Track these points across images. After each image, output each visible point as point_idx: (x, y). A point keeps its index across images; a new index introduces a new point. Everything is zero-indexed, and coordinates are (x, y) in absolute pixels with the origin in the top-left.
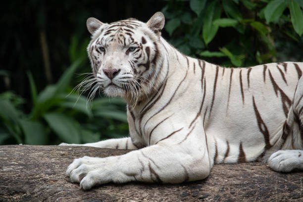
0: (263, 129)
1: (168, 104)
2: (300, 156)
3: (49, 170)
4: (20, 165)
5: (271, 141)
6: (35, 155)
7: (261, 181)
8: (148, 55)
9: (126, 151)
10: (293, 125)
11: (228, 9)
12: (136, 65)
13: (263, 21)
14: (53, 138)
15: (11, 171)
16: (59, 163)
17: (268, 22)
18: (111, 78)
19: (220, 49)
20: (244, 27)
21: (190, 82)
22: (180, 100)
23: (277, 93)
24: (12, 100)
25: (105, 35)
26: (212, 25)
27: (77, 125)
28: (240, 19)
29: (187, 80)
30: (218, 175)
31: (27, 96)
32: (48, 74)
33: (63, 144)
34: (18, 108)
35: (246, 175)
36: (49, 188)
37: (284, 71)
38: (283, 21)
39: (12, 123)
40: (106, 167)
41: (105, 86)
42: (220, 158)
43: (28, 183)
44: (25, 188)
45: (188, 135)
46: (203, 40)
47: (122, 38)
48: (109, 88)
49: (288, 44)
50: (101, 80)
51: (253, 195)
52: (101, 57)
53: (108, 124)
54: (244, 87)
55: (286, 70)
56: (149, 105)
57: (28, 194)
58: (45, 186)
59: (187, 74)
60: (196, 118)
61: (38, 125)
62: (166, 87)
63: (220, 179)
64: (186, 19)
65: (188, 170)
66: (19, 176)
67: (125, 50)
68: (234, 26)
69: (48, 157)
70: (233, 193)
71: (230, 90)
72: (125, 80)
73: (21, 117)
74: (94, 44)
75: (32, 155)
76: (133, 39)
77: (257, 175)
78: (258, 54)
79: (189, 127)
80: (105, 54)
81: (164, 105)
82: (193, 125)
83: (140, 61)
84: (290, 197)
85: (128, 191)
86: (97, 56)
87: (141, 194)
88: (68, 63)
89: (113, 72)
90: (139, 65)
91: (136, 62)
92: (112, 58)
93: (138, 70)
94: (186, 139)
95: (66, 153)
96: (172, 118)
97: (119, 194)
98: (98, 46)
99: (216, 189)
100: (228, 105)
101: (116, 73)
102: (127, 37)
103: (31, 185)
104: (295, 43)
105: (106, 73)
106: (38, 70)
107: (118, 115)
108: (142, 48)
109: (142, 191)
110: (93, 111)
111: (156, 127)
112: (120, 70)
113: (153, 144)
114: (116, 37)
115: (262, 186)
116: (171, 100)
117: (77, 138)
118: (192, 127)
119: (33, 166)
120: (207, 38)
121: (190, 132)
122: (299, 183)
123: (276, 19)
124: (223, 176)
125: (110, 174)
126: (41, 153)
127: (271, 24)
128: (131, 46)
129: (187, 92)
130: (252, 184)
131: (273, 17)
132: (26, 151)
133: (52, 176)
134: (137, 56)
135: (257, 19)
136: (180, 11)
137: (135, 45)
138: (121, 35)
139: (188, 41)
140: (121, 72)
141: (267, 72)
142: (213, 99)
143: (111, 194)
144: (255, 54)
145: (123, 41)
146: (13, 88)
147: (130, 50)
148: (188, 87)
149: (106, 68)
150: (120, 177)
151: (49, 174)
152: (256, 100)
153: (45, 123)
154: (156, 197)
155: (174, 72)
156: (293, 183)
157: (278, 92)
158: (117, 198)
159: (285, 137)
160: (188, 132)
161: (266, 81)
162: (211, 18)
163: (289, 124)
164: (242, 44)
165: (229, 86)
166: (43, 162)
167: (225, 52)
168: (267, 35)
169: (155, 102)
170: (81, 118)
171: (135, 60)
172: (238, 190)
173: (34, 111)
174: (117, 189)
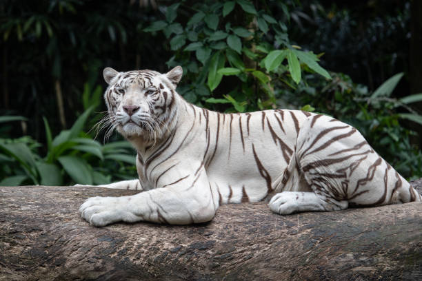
0: (265, 174)
1: (175, 153)
2: (297, 198)
3: (64, 209)
4: (37, 204)
5: (273, 185)
6: (50, 195)
7: (262, 219)
8: (166, 98)
9: (136, 192)
10: (293, 170)
11: (231, 59)
12: (153, 106)
13: (264, 70)
14: (67, 180)
15: (28, 210)
16: (73, 203)
17: (268, 72)
18: (130, 115)
19: (224, 96)
20: (247, 76)
21: (197, 132)
22: (186, 149)
23: (276, 142)
24: (29, 144)
25: (125, 78)
26: (217, 74)
27: (90, 167)
28: (243, 69)
29: (194, 130)
30: (223, 214)
31: (43, 140)
32: (63, 120)
33: (77, 185)
34: (33, 151)
35: (248, 214)
36: (64, 226)
37: (281, 120)
38: (282, 71)
39: (29, 165)
40: (117, 208)
41: (123, 123)
42: (225, 199)
43: (44, 221)
44: (41, 226)
45: (195, 182)
46: (208, 88)
47: (141, 81)
48: (127, 125)
49: (287, 92)
50: (121, 117)
51: (254, 232)
52: (120, 98)
53: (119, 166)
54: (244, 135)
55: (283, 119)
56: (158, 152)
57: (45, 232)
58: (60, 224)
59: (194, 124)
60: (201, 166)
61: (53, 167)
62: (175, 137)
63: (225, 217)
64: (193, 67)
65: (193, 217)
66: (36, 215)
67: (144, 92)
68: (237, 74)
69: (62, 197)
70: (236, 231)
71: (231, 139)
72: (144, 118)
73: (37, 160)
74: (112, 88)
75: (48, 195)
76: (152, 83)
77: (258, 214)
78: (259, 101)
79: (195, 175)
80: (124, 94)
81: (171, 153)
82: (199, 172)
83: (158, 103)
84: (288, 233)
85: (138, 228)
86: (116, 97)
87: (150, 231)
88: (82, 110)
89: (133, 108)
90: (157, 108)
91: (154, 103)
92: (133, 97)
93: (155, 111)
94: (193, 186)
95: (80, 193)
96: (178, 166)
97: (130, 232)
98: (118, 88)
99: (221, 227)
100: (229, 153)
101: (136, 110)
102: (147, 80)
103: (48, 223)
104: (293, 91)
105: (126, 109)
106: (53, 116)
107: (128, 158)
108: (160, 92)
109: (152, 229)
110: (105, 154)
111: (163, 174)
112: (139, 108)
113: (159, 187)
114: (135, 80)
115: (263, 223)
116: (178, 149)
117: (90, 180)
118: (198, 175)
119: (49, 206)
120: (212, 85)
121: (197, 179)
122: (297, 221)
123: (276, 69)
124: (227, 214)
125: (120, 214)
126: (57, 193)
127: (271, 73)
128: (150, 89)
129: (193, 142)
130: (254, 222)
131: (272, 66)
132: (43, 191)
133: (67, 215)
134: (155, 98)
135: (258, 68)
136: (187, 61)
137: (154, 89)
138: (141, 79)
139: (195, 88)
140: (140, 110)
141: (265, 121)
142: (216, 149)
143: (122, 232)
144: (256, 100)
145: (143, 83)
146: (30, 133)
147: (148, 92)
148: (194, 137)
149: (127, 105)
150: (130, 217)
151: (65, 213)
152: (255, 147)
153: (60, 166)
154: (164, 234)
155: (182, 123)
156: (291, 220)
157: (277, 140)
158: (128, 235)
159: (285, 182)
160: (195, 179)
161: (265, 129)
162: (216, 67)
163: (290, 170)
164: (244, 91)
165: (229, 135)
166: (59, 201)
167: (229, 99)
168: (267, 83)
169: (163, 151)
170: (93, 161)
171: (153, 101)
172: (241, 228)
173: (49, 154)
174: (128, 227)
